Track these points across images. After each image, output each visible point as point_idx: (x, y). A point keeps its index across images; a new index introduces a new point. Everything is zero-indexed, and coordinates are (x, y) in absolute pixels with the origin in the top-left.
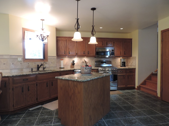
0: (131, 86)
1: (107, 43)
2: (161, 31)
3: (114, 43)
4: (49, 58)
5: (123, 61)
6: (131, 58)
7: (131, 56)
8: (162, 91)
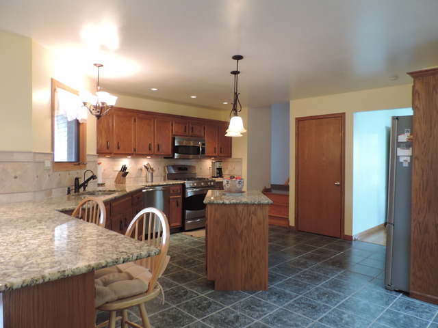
1: (192, 127)
2: (296, 118)
3: (205, 128)
4: (88, 159)
5: (218, 165)
6: (230, 160)
7: (230, 156)
8: (298, 216)
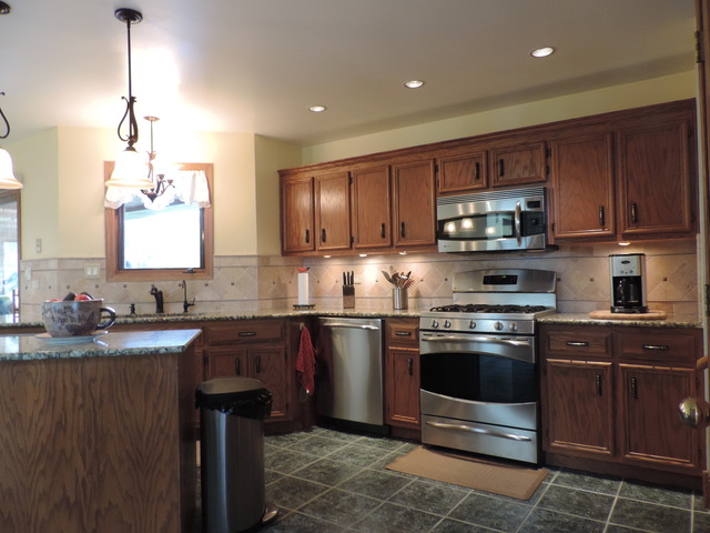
0: (656, 458)
1: (502, 162)
3: (548, 154)
